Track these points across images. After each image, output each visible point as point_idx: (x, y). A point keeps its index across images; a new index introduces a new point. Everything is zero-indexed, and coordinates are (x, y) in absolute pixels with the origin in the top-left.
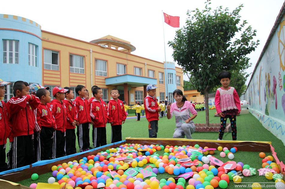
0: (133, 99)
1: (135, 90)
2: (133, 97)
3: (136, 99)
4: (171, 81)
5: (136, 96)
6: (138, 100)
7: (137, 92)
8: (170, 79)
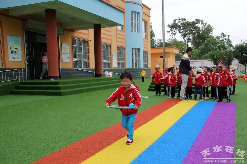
0: (68, 55)
1: (72, 36)
2: (68, 52)
3: (74, 56)
4: (135, 27)
5: (74, 49)
6: (78, 59)
7: (75, 41)
8: (135, 24)
